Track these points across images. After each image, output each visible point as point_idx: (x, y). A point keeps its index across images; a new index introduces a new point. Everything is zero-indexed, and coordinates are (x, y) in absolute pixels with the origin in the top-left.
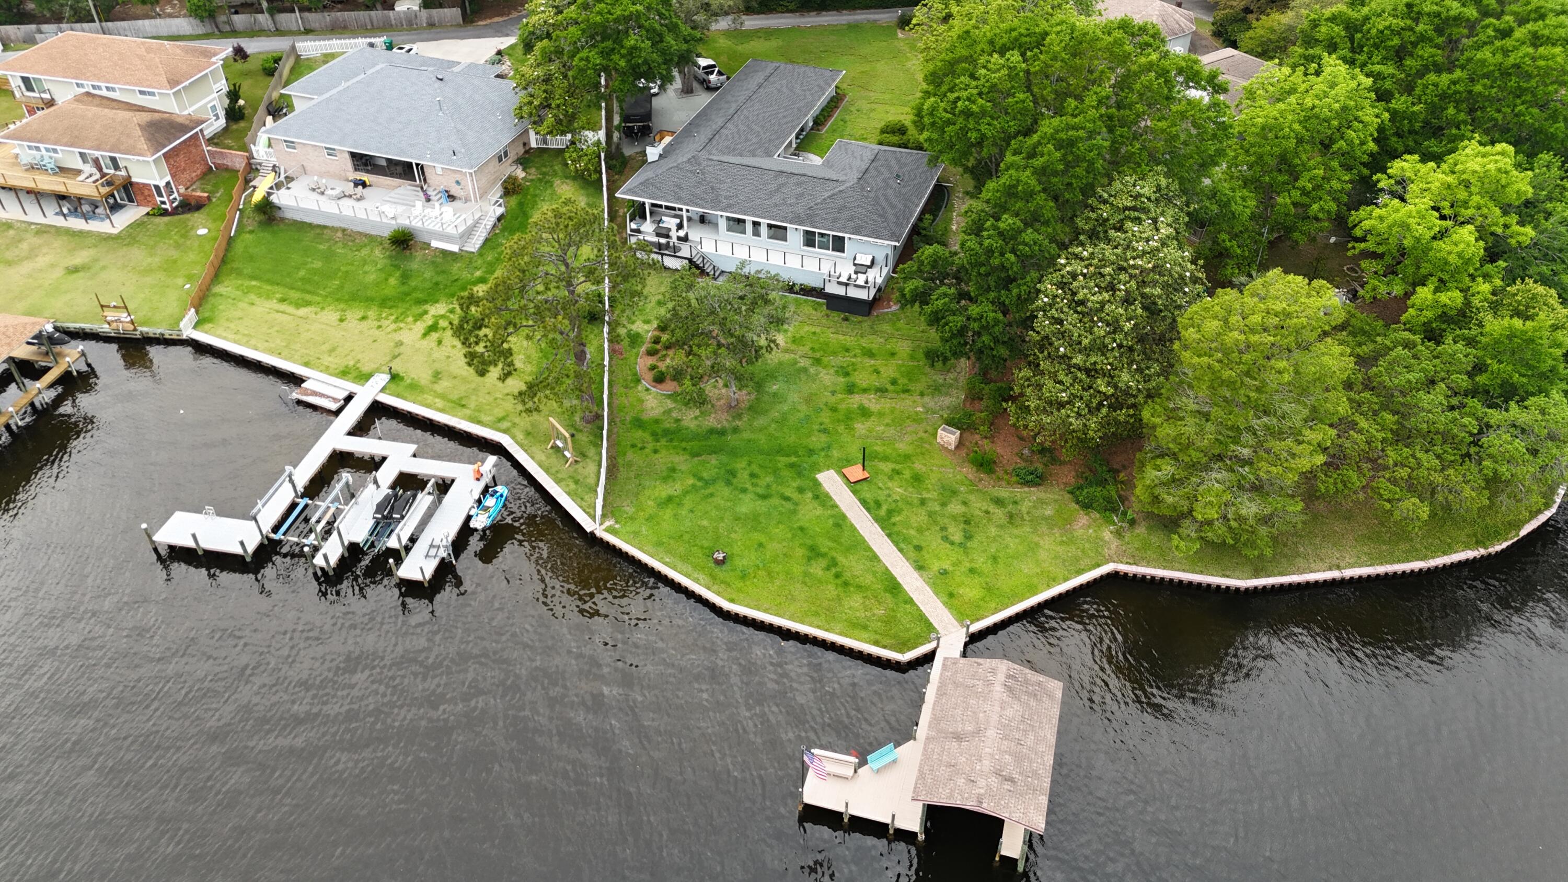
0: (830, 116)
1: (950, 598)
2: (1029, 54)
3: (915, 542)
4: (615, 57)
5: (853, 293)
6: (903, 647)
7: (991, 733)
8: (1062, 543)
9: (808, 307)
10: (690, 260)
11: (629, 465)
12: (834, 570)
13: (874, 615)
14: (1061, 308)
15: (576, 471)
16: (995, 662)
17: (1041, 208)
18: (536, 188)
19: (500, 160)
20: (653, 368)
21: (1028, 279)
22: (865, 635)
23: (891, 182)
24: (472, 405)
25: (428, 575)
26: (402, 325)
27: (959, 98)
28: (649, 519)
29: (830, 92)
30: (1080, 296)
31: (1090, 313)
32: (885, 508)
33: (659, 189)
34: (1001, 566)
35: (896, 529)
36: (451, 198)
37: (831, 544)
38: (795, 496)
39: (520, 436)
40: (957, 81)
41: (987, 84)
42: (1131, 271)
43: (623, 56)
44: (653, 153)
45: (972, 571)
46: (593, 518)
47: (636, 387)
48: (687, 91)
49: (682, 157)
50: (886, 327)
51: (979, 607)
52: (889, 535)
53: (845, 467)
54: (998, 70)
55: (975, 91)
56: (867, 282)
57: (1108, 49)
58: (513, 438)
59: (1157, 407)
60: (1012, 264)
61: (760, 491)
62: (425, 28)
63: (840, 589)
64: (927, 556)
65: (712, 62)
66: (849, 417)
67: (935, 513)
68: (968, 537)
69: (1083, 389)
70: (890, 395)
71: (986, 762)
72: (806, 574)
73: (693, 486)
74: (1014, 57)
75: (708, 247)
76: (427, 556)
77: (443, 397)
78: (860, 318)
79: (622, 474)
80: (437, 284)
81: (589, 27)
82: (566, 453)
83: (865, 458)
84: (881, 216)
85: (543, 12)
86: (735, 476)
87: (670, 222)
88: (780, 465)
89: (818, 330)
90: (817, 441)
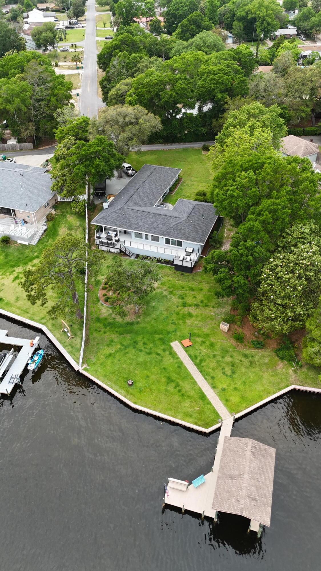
0: (176, 187)
1: (226, 401)
2: (257, 172)
3: (212, 375)
4: (91, 168)
5: (185, 264)
6: (207, 426)
7: (246, 476)
8: (272, 376)
9: (167, 269)
10: (120, 250)
11: (94, 339)
12: (178, 388)
13: (195, 410)
14: (272, 280)
15: (72, 342)
16: (246, 440)
17: (263, 238)
18: (60, 218)
19: (45, 207)
20: (105, 295)
21: (258, 266)
22: (191, 420)
23: (200, 218)
24: (31, 312)
25: (9, 392)
26: (5, 276)
27: (228, 190)
28: (102, 364)
29: (176, 178)
30: (279, 275)
31: (284, 282)
32: (199, 359)
33: (108, 221)
34: (247, 386)
35: (203, 369)
36: (26, 222)
37: (177, 376)
38: (162, 353)
39: (50, 326)
40: (228, 182)
41: (240, 185)
42: (301, 265)
43: (93, 168)
44: (105, 205)
45: (235, 389)
46: (78, 363)
47: (97, 304)
48: (120, 177)
49: (117, 207)
50: (198, 278)
51: (238, 406)
52: (201, 372)
53: (182, 340)
54: (244, 179)
55: (235, 187)
56: (191, 260)
57: (290, 171)
58: (47, 327)
59: (312, 321)
60: (251, 261)
61: (147, 351)
62: (19, 151)
63: (180, 398)
64: (216, 382)
65: (129, 165)
66: (184, 317)
67: (219, 361)
68: (233, 373)
69: (281, 313)
70: (201, 308)
71: (244, 491)
72: (166, 390)
73: (120, 348)
74: (251, 173)
75: (127, 244)
76: (9, 383)
77: (19, 308)
78: (188, 274)
79: (91, 343)
80: (19, 258)
81: (80, 156)
82: (69, 334)
83: (191, 336)
84: (196, 232)
85: (62, 149)
86: (137, 344)
87: (112, 234)
88: (156, 339)
89: (171, 279)
90: (171, 328)
